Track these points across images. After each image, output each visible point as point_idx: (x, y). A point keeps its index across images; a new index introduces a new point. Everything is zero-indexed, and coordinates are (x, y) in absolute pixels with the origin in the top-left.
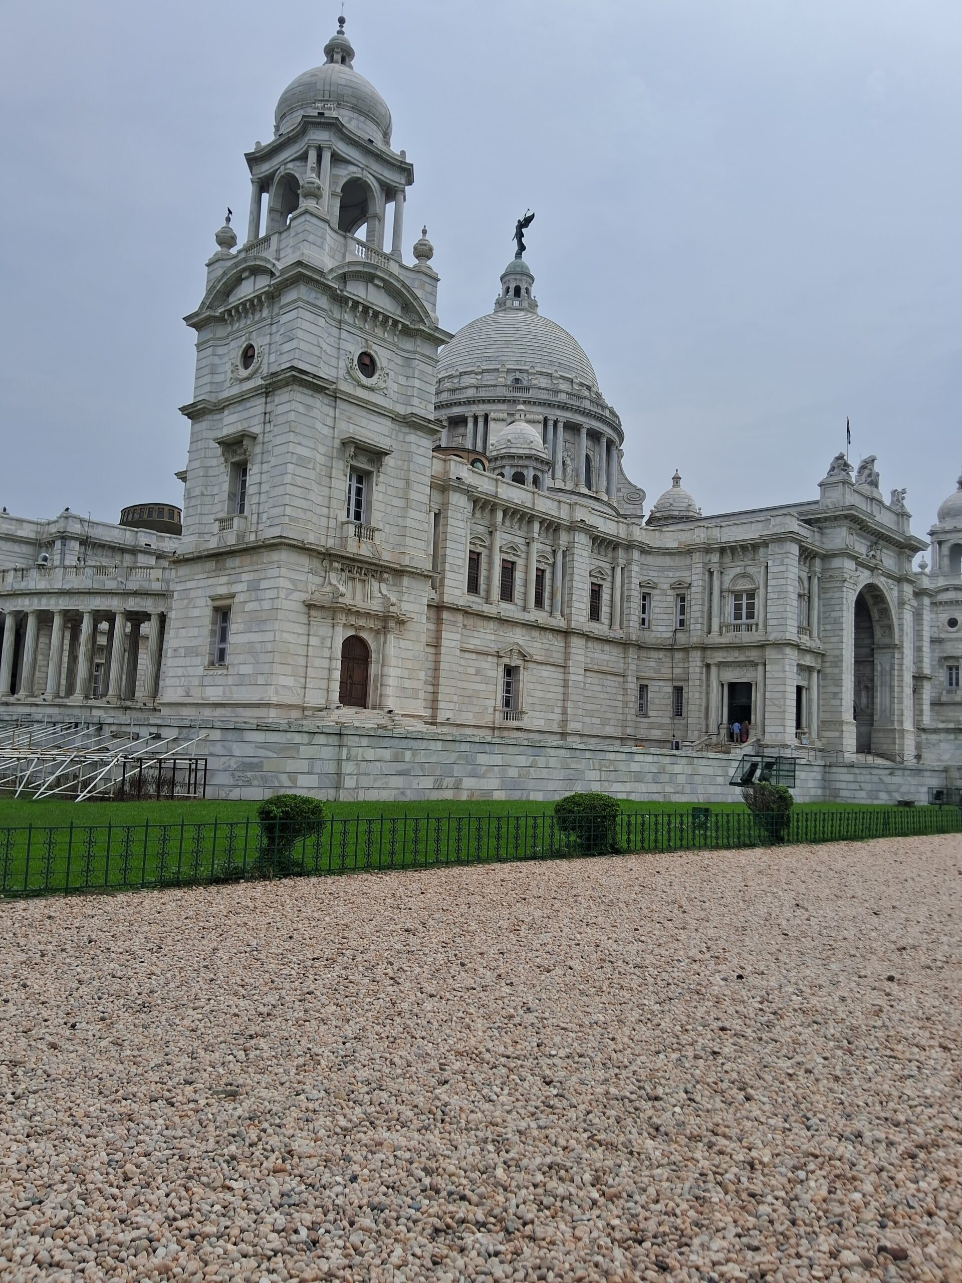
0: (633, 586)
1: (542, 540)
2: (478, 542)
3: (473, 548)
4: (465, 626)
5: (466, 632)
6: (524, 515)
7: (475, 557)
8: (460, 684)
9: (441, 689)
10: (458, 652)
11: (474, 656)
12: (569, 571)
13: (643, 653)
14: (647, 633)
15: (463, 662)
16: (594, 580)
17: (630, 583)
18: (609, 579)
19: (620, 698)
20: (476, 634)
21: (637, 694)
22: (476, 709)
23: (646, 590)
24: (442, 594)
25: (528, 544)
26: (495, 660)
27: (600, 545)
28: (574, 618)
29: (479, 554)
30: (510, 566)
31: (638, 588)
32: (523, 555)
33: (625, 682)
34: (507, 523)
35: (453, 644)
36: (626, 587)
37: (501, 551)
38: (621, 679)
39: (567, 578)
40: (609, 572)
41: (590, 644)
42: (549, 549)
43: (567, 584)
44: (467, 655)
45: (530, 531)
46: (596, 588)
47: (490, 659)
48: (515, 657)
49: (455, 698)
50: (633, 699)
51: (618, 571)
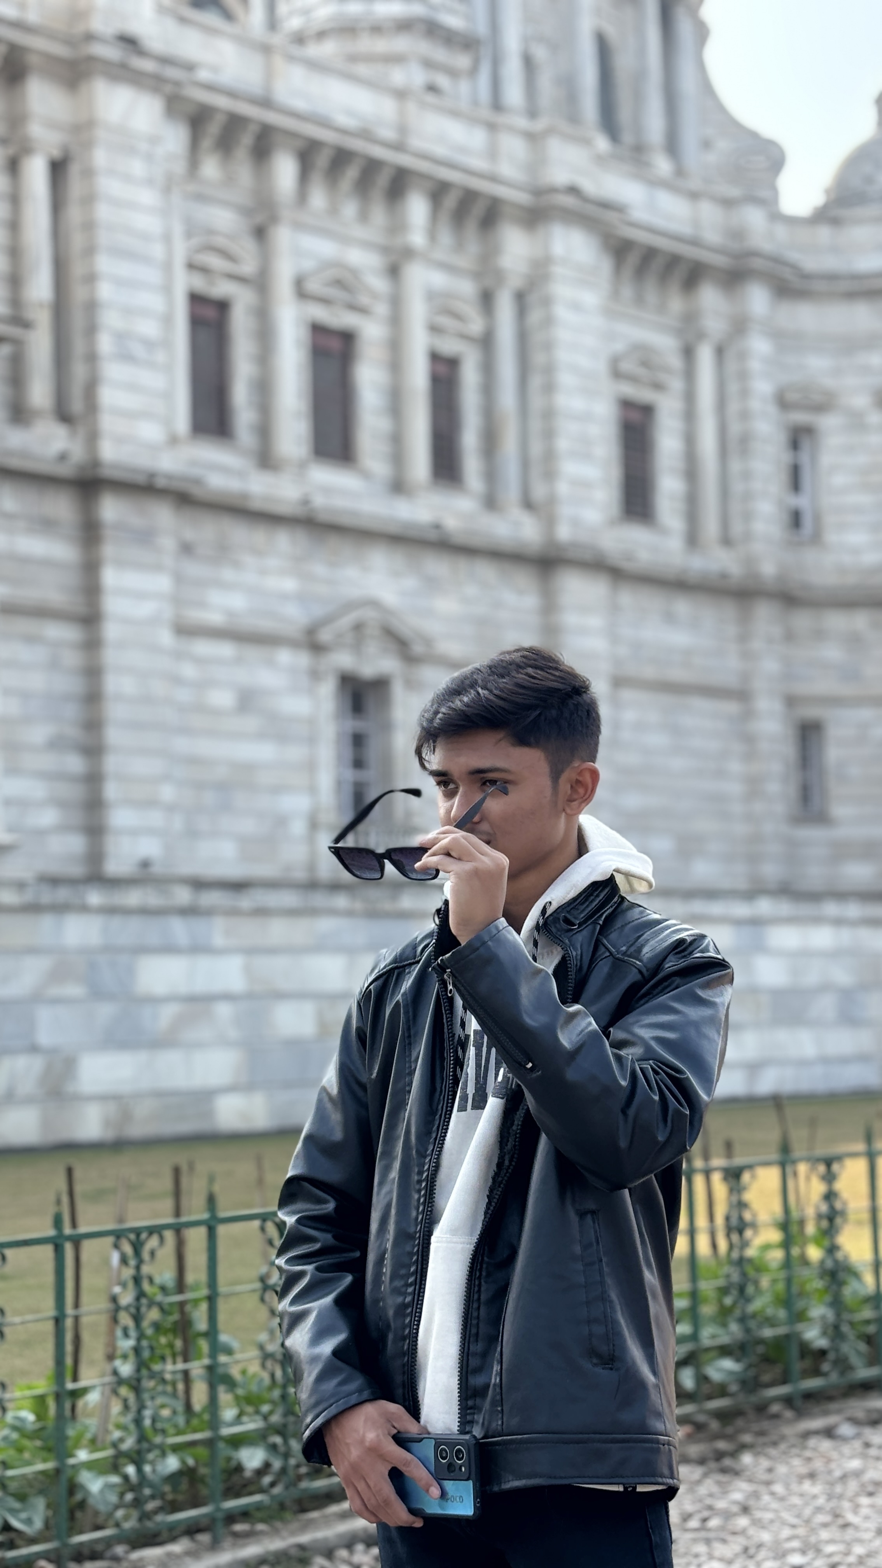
0: (755, 405)
1: (439, 255)
2: (215, 262)
3: (199, 284)
4: (186, 549)
5: (194, 569)
6: (372, 167)
7: (210, 313)
8: (182, 745)
9: (112, 763)
10: (166, 638)
11: (225, 650)
12: (538, 358)
13: (802, 620)
14: (810, 557)
15: (189, 671)
16: (629, 390)
17: (745, 393)
18: (677, 384)
19: (735, 767)
20: (228, 574)
21: (789, 750)
22: (248, 826)
23: (800, 417)
24: (93, 438)
25: (394, 271)
26: (303, 659)
27: (641, 271)
28: (565, 511)
29: (223, 306)
30: (335, 344)
31: (772, 409)
32: (382, 309)
33: (748, 714)
34: (318, 198)
35: (145, 609)
36: (733, 407)
37: (301, 292)
38: (731, 707)
39: (536, 381)
40: (675, 361)
41: (627, 597)
42: (467, 288)
43: (536, 402)
44: (203, 648)
45: (397, 227)
46: (635, 416)
47: (285, 657)
48: (372, 648)
49: (167, 793)
50: (776, 767)
51: (705, 356)
